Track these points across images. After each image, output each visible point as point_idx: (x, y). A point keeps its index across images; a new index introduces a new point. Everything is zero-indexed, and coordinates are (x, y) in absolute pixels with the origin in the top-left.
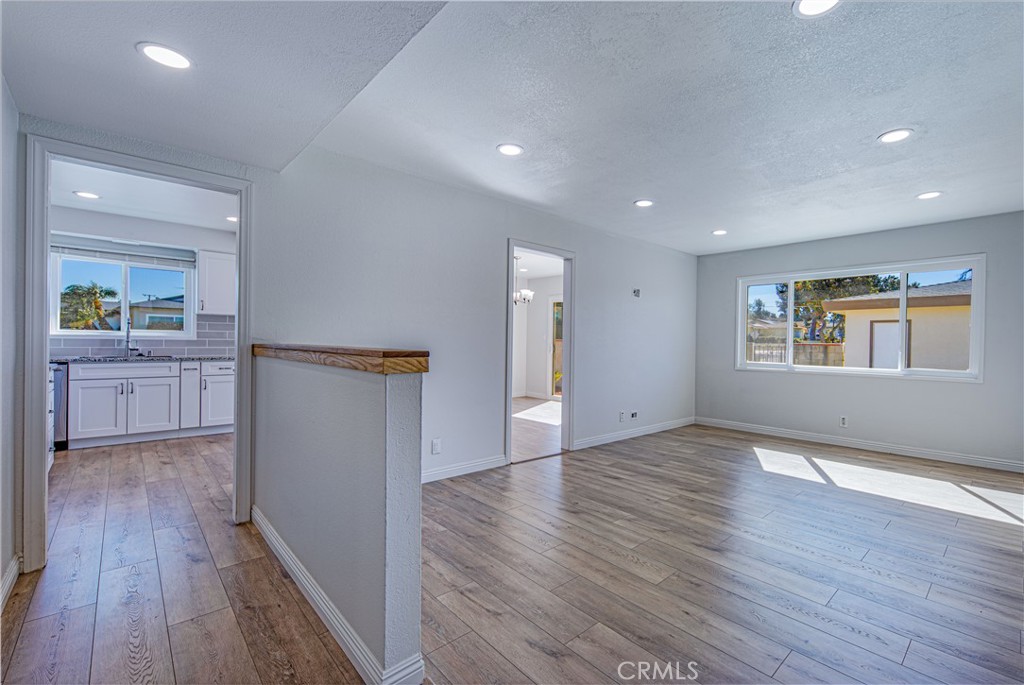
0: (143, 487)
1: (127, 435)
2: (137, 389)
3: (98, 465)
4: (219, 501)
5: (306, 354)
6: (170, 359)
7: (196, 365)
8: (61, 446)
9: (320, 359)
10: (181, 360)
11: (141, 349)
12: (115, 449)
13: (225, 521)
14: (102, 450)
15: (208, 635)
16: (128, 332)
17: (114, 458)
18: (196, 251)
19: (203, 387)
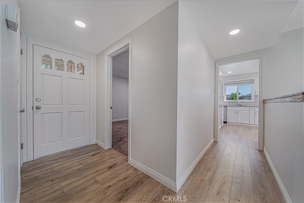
0: (238, 134)
1: (237, 123)
2: (239, 113)
3: (231, 127)
4: (255, 143)
5: (277, 100)
6: (247, 106)
7: (254, 108)
8: (225, 122)
9: (280, 100)
10: (250, 107)
11: (241, 104)
12: (235, 125)
13: (255, 148)
14: (232, 125)
15: (243, 171)
16: (238, 100)
17: (234, 127)
18: (254, 79)
19: (255, 114)
